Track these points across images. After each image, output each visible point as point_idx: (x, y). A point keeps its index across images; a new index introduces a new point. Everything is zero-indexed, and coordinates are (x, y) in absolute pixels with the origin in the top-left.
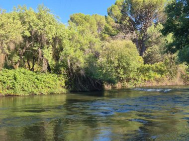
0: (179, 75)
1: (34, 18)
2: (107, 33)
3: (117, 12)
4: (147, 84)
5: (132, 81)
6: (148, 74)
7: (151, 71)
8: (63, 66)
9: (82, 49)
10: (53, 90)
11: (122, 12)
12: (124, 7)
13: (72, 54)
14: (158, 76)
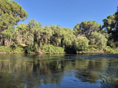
0: (102, 49)
1: (56, 28)
2: (76, 34)
3: (78, 27)
4: (91, 52)
5: (86, 50)
6: (91, 48)
7: (92, 48)
8: (64, 45)
9: (71, 39)
10: (60, 52)
11: (80, 27)
12: (80, 26)
13: (67, 41)
14: (95, 49)
